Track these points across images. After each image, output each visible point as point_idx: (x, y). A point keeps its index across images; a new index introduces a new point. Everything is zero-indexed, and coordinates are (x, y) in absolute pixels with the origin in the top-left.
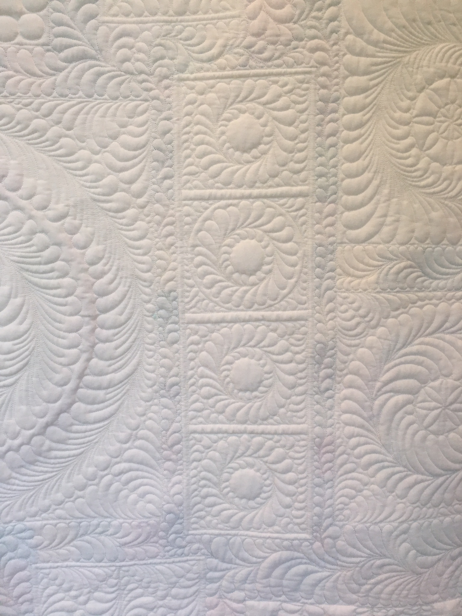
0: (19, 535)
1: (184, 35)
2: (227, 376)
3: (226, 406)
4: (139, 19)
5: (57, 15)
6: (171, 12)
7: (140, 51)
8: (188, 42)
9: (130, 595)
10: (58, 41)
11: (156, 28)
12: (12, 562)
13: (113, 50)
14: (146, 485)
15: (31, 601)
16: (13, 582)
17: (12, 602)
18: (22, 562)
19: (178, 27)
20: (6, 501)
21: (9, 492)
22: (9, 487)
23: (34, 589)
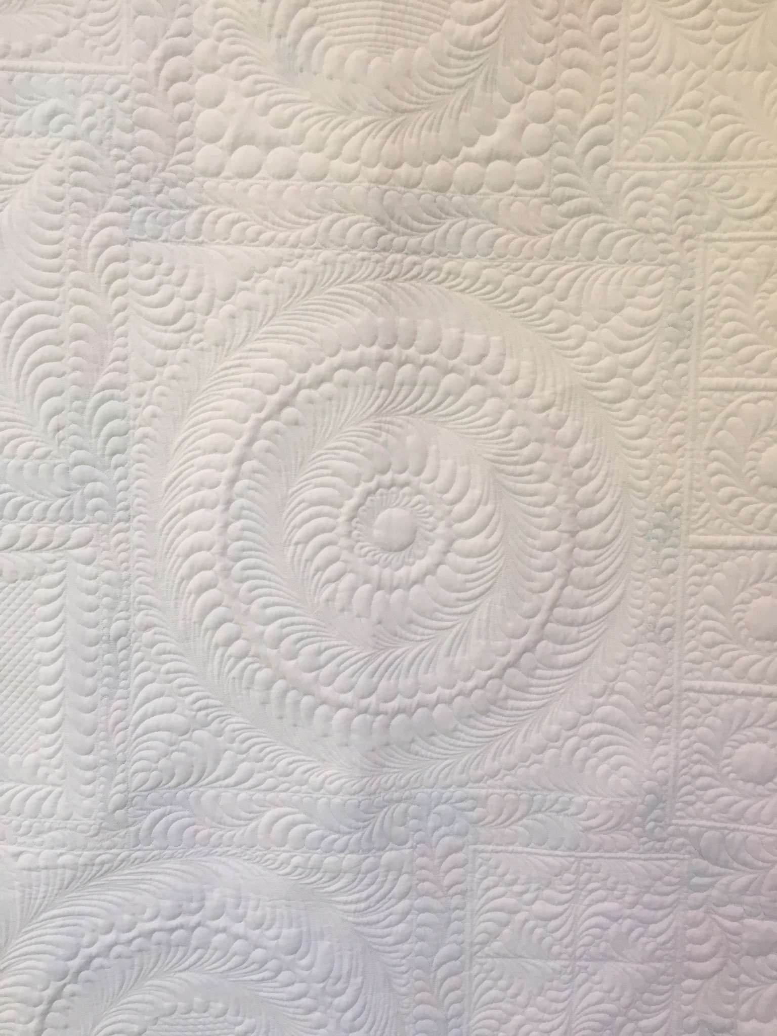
0: (457, 805)
1: (719, 185)
2: (739, 619)
3: (735, 659)
4: (661, 165)
5: (560, 160)
6: (704, 157)
7: (660, 204)
8: (724, 194)
9: (589, 898)
10: (558, 191)
11: (683, 176)
12: (447, 839)
13: (625, 204)
14: (622, 753)
15: (463, 893)
16: (445, 866)
17: (440, 894)
18: (458, 841)
19: (711, 175)
20: (446, 759)
21: (452, 747)
22: (453, 741)
23: (469, 879)
